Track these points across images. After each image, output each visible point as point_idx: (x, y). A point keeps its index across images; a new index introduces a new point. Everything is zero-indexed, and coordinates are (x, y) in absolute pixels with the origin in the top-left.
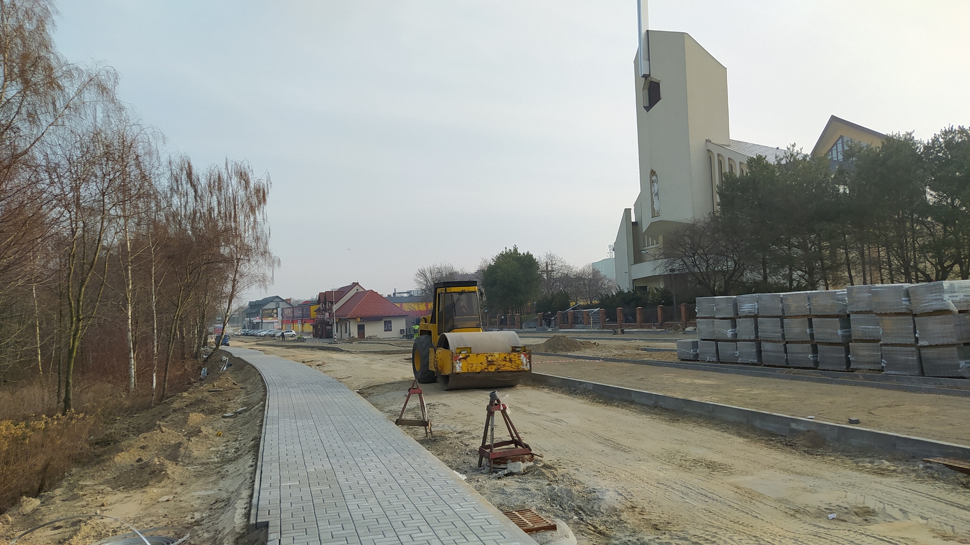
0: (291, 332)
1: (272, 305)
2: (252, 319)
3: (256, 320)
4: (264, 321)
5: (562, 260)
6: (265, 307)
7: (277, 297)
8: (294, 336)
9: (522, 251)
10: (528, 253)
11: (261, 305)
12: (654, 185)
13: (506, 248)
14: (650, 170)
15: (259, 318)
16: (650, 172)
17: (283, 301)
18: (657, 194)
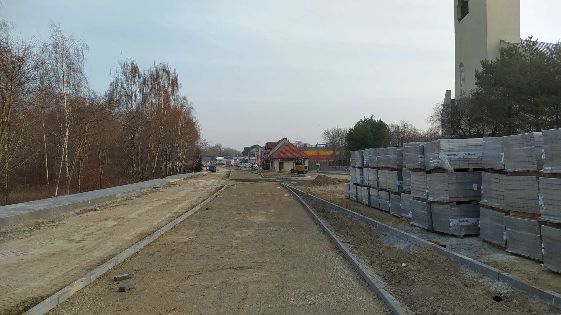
0: (255, 165)
1: (255, 150)
2: (244, 157)
3: (247, 158)
4: (250, 159)
5: (412, 125)
6: (250, 151)
7: (258, 145)
8: (257, 167)
9: (376, 119)
10: (380, 120)
11: (249, 149)
12: (462, 73)
13: (365, 117)
14: (460, 62)
15: (248, 157)
16: (459, 64)
17: (261, 147)
18: (463, 79)
